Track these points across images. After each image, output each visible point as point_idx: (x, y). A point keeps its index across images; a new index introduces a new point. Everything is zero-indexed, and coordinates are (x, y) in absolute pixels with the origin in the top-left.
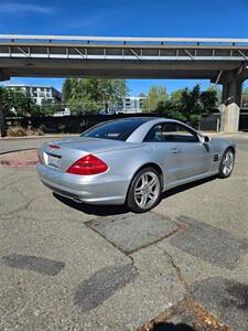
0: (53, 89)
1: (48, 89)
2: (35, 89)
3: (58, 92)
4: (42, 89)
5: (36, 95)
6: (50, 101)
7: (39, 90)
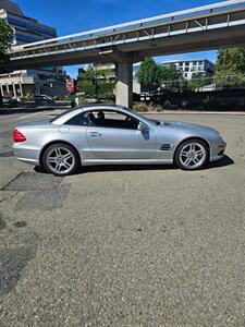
0: (206, 61)
1: (200, 62)
2: (187, 64)
3: (212, 65)
4: (195, 63)
5: (187, 70)
6: (200, 74)
7: (191, 64)
